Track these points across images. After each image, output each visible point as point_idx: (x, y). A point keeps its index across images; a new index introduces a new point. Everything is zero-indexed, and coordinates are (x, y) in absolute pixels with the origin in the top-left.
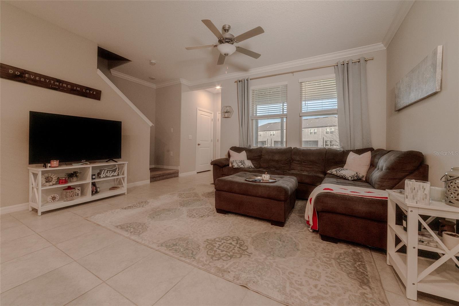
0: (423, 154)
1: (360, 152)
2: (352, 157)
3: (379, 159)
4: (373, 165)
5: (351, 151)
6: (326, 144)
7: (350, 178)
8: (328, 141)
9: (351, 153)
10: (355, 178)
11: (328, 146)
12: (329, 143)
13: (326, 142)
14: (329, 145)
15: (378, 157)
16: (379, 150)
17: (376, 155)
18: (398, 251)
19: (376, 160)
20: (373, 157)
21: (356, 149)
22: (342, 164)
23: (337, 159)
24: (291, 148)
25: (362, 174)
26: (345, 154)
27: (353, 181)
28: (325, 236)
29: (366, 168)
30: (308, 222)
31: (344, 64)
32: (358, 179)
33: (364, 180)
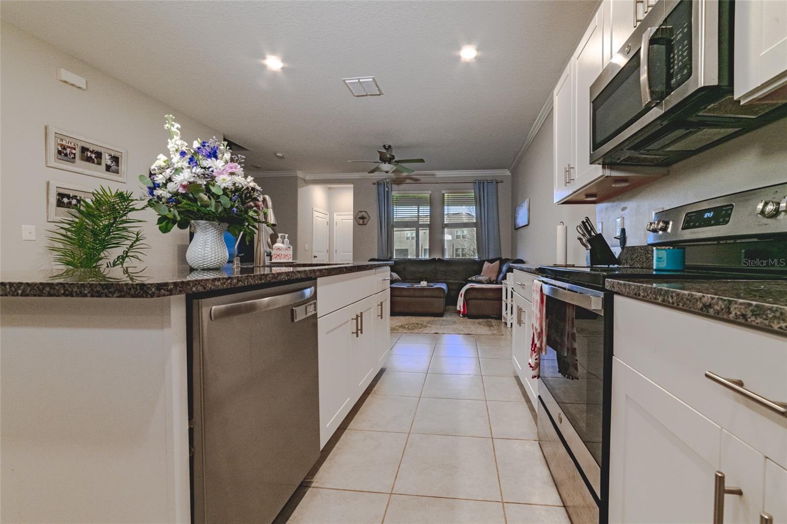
1: (492, 261)
2: (486, 265)
3: (503, 266)
4: (500, 271)
5: (486, 260)
6: (456, 254)
7: (485, 282)
8: (459, 249)
9: (486, 262)
11: (459, 256)
12: (460, 252)
13: (457, 250)
14: (461, 255)
16: (504, 259)
18: (506, 314)
19: (501, 267)
21: (490, 259)
22: (479, 272)
23: (476, 267)
24: (435, 259)
25: (494, 278)
26: (480, 264)
27: (488, 283)
28: (471, 317)
29: (496, 274)
30: (459, 312)
31: (480, 183)
32: (490, 282)
33: (494, 282)
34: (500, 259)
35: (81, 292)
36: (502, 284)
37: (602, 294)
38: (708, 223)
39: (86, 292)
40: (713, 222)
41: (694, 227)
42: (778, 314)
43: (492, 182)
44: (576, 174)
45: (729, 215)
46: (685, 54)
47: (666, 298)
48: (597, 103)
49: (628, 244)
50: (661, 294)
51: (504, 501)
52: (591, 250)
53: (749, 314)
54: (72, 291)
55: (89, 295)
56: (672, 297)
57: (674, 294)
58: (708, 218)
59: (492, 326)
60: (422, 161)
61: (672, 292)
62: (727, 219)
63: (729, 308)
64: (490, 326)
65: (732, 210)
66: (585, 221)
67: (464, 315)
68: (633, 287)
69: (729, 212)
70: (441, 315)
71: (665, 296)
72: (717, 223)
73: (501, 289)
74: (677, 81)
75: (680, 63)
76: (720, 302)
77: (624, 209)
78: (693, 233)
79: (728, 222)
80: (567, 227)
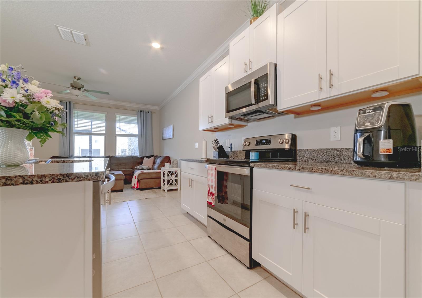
0: (170, 157)
1: (149, 157)
2: (145, 159)
3: (157, 160)
4: (154, 163)
7: (146, 169)
9: (145, 157)
10: (148, 169)
15: (156, 159)
16: (156, 156)
17: (155, 158)
18: (164, 185)
19: (156, 160)
20: (154, 159)
21: (147, 156)
22: (141, 163)
23: (138, 161)
24: (110, 156)
25: (151, 167)
26: (142, 158)
27: (148, 170)
28: (142, 189)
29: (152, 164)
30: (134, 187)
31: (141, 112)
32: (149, 169)
33: (151, 169)
34: (153, 156)
35: (41, 181)
36: (161, 170)
37: (249, 168)
38: (264, 144)
39: (47, 180)
40: (265, 144)
41: (259, 145)
42: (306, 168)
43: (148, 112)
44: (214, 119)
45: (270, 142)
46: (266, 92)
47: (277, 167)
48: (229, 95)
49: (233, 150)
50: (275, 166)
51: (207, 261)
52: (219, 152)
53: (300, 169)
54: (32, 180)
55: (50, 182)
56: (279, 167)
57: (279, 166)
58: (264, 142)
59: (157, 193)
60: (108, 93)
61: (279, 165)
62: (270, 143)
63: (295, 168)
64: (156, 193)
65: (271, 140)
66: (216, 140)
67: (137, 189)
68: (264, 165)
69: (270, 141)
70: (121, 191)
71: (276, 167)
72: (267, 144)
73: (160, 172)
74: (263, 99)
75: (264, 94)
76: (293, 167)
77: (229, 136)
78: (259, 147)
79: (270, 144)
80: (207, 142)
